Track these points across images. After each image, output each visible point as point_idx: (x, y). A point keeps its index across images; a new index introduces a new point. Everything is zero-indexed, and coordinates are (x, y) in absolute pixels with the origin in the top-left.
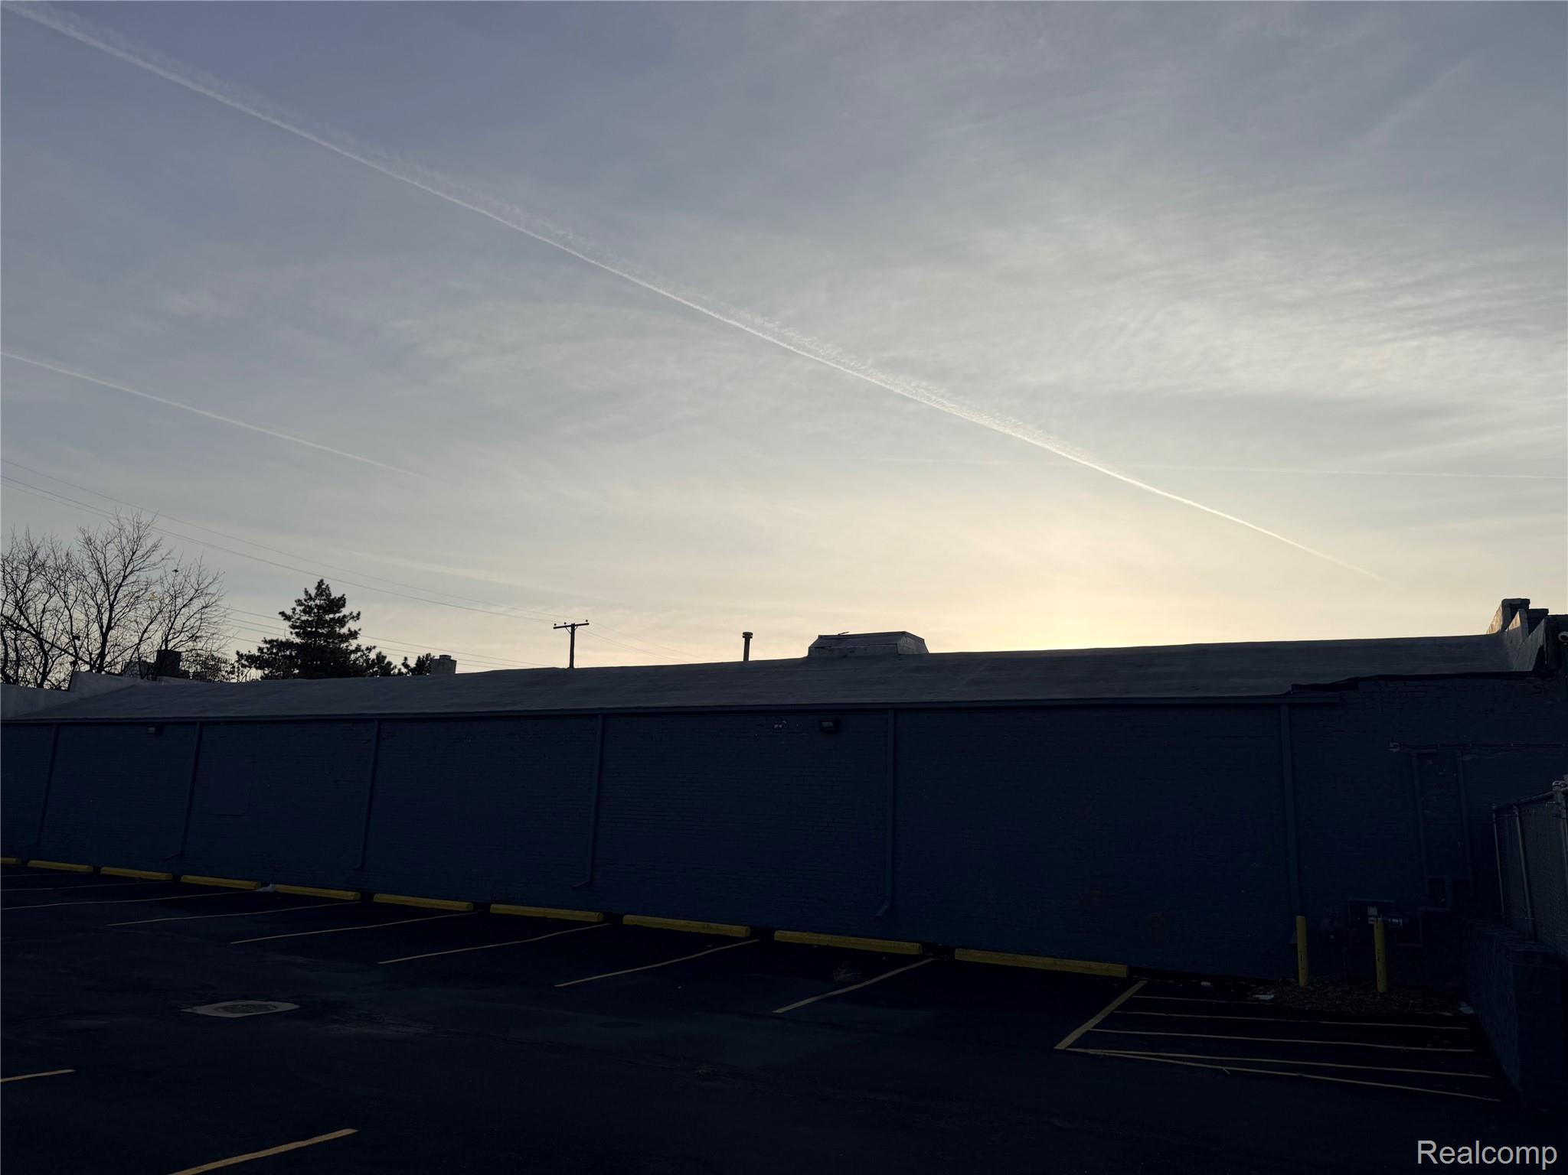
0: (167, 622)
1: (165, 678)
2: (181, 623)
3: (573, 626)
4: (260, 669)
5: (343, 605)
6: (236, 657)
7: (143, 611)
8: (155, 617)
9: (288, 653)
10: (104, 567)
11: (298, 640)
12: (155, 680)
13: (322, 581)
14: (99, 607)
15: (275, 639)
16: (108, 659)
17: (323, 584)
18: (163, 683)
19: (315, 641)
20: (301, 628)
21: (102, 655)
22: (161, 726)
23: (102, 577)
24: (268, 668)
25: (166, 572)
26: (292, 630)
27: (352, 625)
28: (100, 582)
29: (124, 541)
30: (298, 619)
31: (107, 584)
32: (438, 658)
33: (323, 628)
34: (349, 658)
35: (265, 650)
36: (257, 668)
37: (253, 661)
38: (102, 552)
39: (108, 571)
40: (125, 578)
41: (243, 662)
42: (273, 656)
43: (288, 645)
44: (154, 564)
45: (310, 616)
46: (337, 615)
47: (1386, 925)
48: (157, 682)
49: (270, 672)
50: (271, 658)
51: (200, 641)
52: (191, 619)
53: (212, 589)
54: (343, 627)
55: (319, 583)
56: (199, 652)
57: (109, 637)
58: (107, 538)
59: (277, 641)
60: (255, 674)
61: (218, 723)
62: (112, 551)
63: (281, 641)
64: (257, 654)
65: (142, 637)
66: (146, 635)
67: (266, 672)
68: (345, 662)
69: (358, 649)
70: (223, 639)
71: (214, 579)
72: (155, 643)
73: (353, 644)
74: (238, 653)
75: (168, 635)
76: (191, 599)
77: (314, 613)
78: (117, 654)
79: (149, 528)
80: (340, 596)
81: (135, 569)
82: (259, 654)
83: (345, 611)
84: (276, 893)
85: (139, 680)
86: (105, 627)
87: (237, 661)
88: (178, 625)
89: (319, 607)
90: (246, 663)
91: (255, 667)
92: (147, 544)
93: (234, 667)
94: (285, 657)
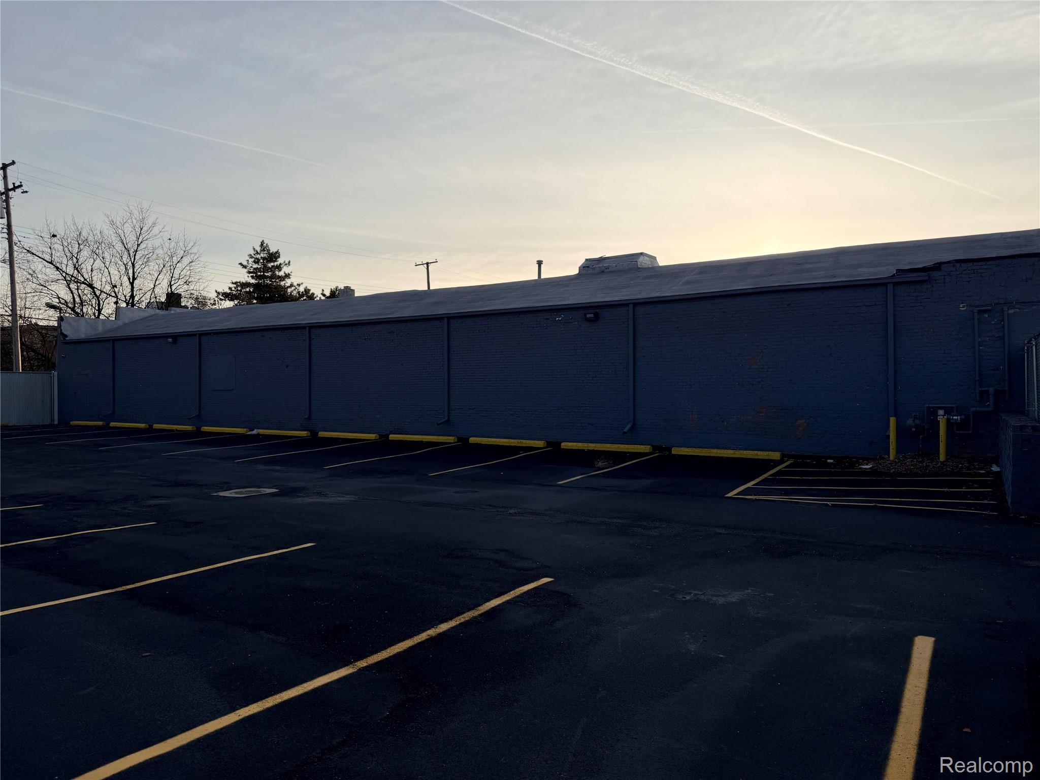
0: (169, 272)
1: (173, 308)
2: (178, 273)
3: (427, 264)
4: (232, 301)
5: (279, 257)
6: (216, 294)
7: (153, 267)
8: (161, 270)
9: (248, 290)
10: (124, 239)
11: (253, 281)
12: (168, 310)
13: (263, 241)
14: (125, 265)
15: (238, 281)
16: (136, 299)
17: (264, 243)
18: (172, 312)
19: (264, 281)
20: (254, 273)
21: (132, 297)
22: (176, 338)
23: (125, 247)
24: (237, 300)
25: (163, 240)
26: (248, 275)
27: (285, 270)
28: (124, 249)
29: (135, 221)
30: (251, 267)
31: (128, 250)
32: (343, 288)
33: (268, 272)
34: (287, 291)
35: (233, 289)
36: (230, 300)
37: (227, 296)
38: (122, 229)
39: (127, 242)
40: (138, 245)
41: (220, 297)
42: (239, 292)
43: (247, 285)
44: (155, 236)
45: (258, 265)
46: (276, 264)
47: (948, 420)
48: (168, 311)
49: (239, 302)
50: (237, 293)
51: (192, 285)
52: (184, 271)
53: (194, 250)
54: (280, 271)
55: (261, 243)
56: (192, 292)
57: (134, 285)
58: (123, 220)
59: (239, 282)
60: (228, 304)
61: (210, 334)
62: (128, 228)
63: (243, 283)
64: (229, 291)
65: (155, 283)
66: (157, 282)
67: (236, 303)
68: (284, 294)
69: (291, 286)
70: (206, 282)
71: (195, 244)
72: (164, 287)
73: (288, 282)
74: (216, 291)
75: (171, 282)
76: (182, 258)
77: (261, 263)
78: (141, 296)
79: (149, 211)
80: (276, 251)
81: (144, 239)
82: (230, 291)
83: (280, 261)
84: (259, 435)
85: (158, 311)
86: (131, 278)
87: (217, 297)
88: (176, 275)
89: (264, 259)
90: (222, 298)
91: (228, 299)
92: (149, 222)
93: (215, 301)
94: (246, 292)
